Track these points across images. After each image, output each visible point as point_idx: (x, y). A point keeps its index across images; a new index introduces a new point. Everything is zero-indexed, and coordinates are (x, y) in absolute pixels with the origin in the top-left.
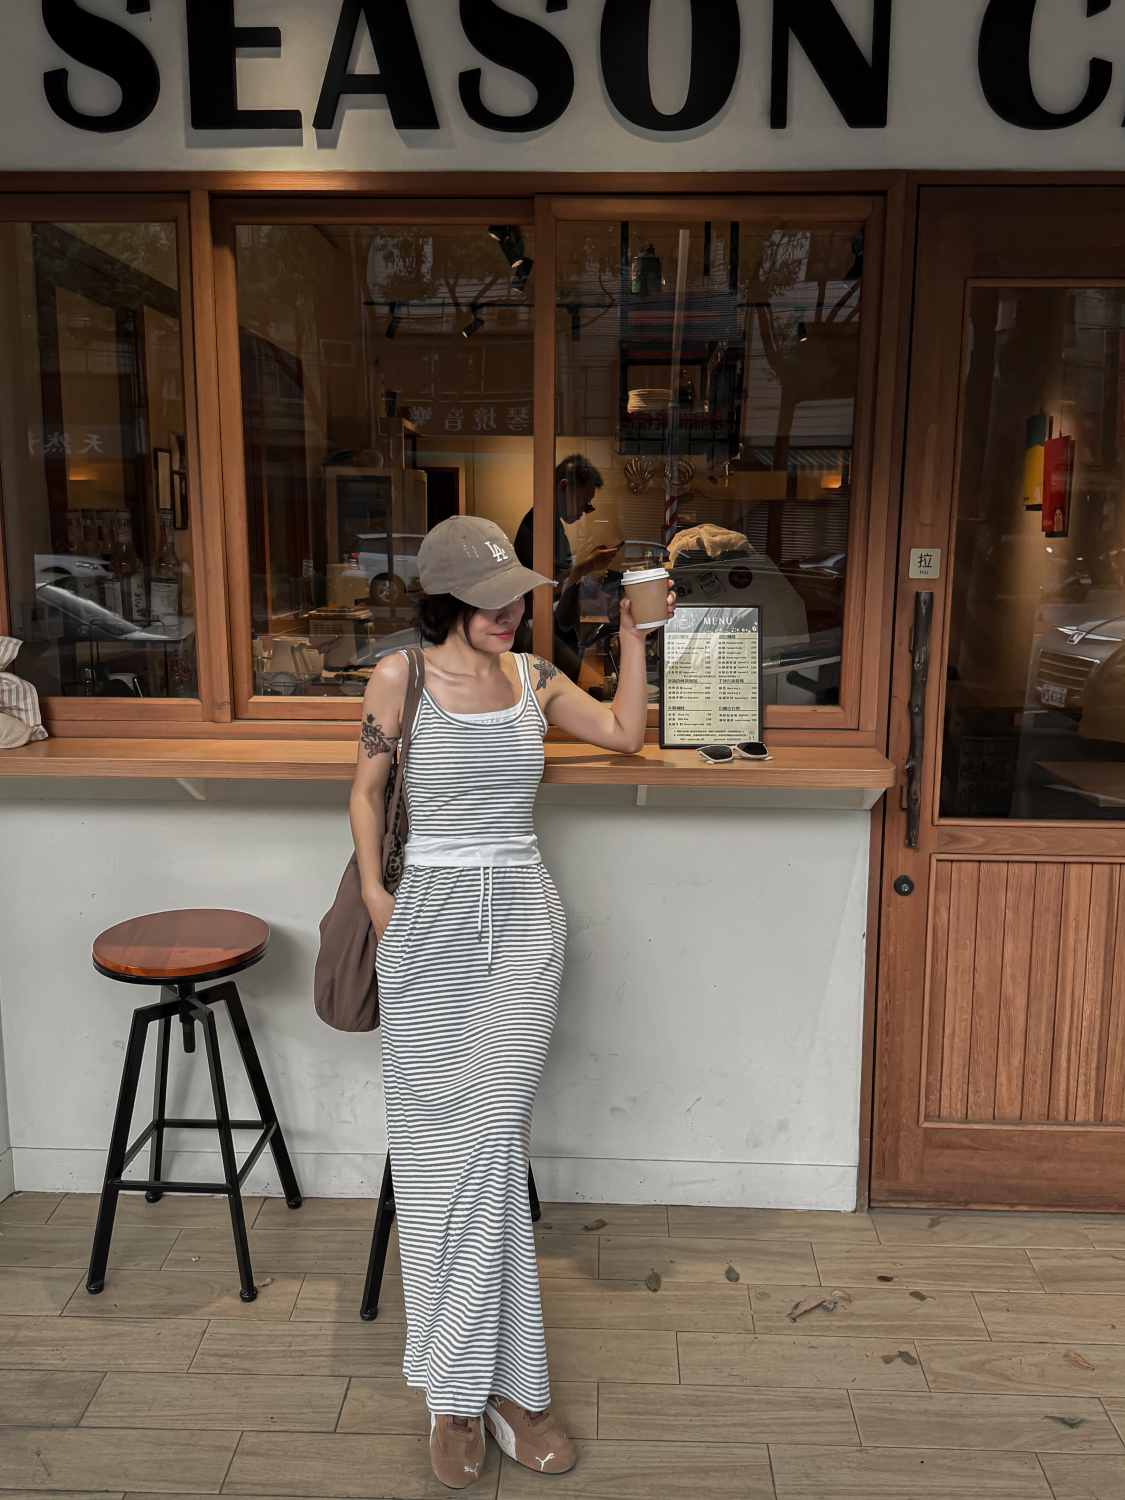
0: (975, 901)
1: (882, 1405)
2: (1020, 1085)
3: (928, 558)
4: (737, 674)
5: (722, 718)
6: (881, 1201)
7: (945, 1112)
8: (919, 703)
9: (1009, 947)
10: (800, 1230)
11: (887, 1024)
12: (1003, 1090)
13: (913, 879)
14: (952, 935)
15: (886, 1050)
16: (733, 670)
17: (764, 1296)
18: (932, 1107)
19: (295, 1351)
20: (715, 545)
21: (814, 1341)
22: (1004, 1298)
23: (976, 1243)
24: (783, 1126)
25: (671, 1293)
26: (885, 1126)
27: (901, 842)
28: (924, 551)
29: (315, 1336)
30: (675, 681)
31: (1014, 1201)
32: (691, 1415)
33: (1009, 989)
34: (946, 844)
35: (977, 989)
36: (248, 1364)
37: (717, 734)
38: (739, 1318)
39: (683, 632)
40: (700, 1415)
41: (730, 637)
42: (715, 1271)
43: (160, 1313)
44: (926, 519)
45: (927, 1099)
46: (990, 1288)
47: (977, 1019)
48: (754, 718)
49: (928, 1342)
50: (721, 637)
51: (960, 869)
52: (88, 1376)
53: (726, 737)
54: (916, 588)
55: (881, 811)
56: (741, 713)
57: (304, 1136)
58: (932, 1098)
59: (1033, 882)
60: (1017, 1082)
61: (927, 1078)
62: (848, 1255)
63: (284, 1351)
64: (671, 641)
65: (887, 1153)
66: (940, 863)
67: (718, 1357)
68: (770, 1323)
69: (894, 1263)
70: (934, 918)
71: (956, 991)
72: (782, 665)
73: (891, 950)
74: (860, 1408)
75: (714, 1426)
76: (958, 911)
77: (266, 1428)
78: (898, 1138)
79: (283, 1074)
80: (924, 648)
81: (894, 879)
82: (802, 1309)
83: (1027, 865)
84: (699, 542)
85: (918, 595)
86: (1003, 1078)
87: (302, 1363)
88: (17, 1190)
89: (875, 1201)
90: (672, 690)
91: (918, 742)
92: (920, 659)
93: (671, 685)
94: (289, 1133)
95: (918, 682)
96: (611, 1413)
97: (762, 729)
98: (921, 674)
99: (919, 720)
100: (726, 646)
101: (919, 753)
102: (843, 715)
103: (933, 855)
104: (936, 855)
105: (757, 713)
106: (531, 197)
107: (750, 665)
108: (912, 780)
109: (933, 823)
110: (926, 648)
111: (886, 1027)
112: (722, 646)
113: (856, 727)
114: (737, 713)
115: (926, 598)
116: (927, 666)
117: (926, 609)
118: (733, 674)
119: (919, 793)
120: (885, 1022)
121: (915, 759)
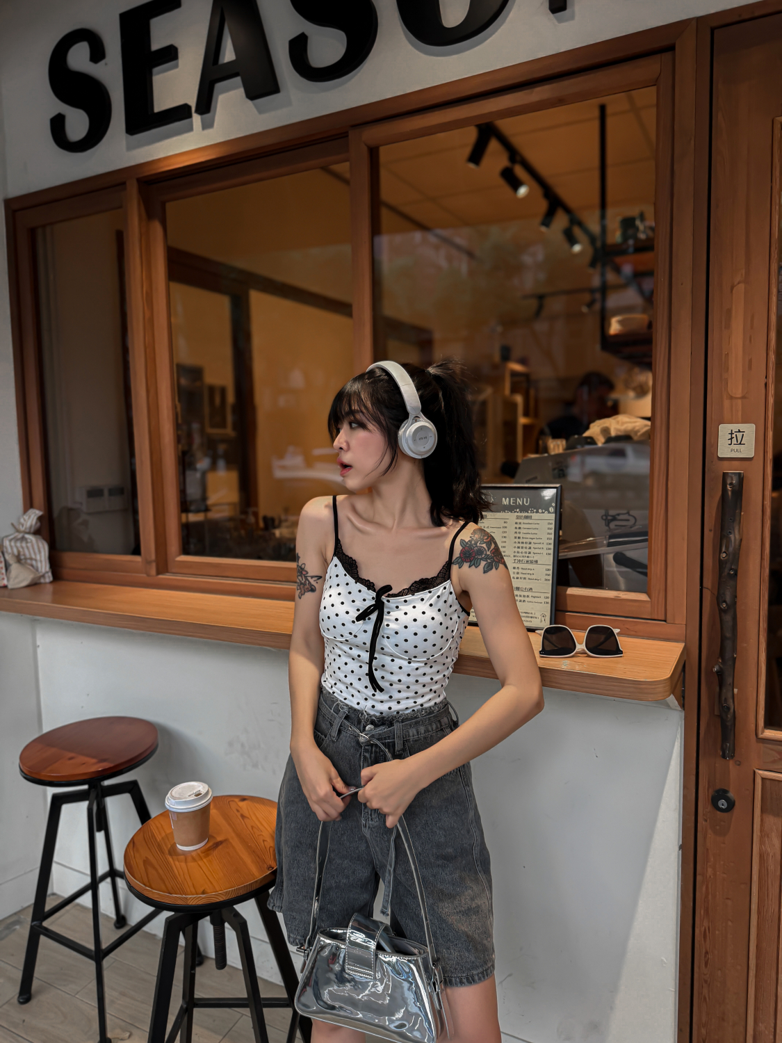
3: (740, 435)
4: (532, 555)
16: (528, 550)
27: (718, 751)
28: (735, 427)
44: (737, 391)
48: (547, 600)
50: (518, 517)
54: (724, 468)
55: (695, 714)
56: (534, 595)
81: (711, 792)
85: (725, 476)
91: (726, 643)
95: (724, 575)
97: (555, 613)
98: (728, 566)
99: (728, 618)
100: (522, 526)
101: (728, 655)
102: (649, 606)
103: (757, 771)
104: (761, 772)
105: (549, 595)
106: (347, 132)
107: (545, 546)
108: (721, 685)
109: (756, 734)
110: (734, 537)
111: (705, 956)
112: (518, 526)
113: (663, 619)
114: (530, 594)
115: (732, 479)
116: (736, 557)
117: (732, 491)
118: (527, 555)
119: (731, 701)
120: (704, 951)
121: (724, 661)
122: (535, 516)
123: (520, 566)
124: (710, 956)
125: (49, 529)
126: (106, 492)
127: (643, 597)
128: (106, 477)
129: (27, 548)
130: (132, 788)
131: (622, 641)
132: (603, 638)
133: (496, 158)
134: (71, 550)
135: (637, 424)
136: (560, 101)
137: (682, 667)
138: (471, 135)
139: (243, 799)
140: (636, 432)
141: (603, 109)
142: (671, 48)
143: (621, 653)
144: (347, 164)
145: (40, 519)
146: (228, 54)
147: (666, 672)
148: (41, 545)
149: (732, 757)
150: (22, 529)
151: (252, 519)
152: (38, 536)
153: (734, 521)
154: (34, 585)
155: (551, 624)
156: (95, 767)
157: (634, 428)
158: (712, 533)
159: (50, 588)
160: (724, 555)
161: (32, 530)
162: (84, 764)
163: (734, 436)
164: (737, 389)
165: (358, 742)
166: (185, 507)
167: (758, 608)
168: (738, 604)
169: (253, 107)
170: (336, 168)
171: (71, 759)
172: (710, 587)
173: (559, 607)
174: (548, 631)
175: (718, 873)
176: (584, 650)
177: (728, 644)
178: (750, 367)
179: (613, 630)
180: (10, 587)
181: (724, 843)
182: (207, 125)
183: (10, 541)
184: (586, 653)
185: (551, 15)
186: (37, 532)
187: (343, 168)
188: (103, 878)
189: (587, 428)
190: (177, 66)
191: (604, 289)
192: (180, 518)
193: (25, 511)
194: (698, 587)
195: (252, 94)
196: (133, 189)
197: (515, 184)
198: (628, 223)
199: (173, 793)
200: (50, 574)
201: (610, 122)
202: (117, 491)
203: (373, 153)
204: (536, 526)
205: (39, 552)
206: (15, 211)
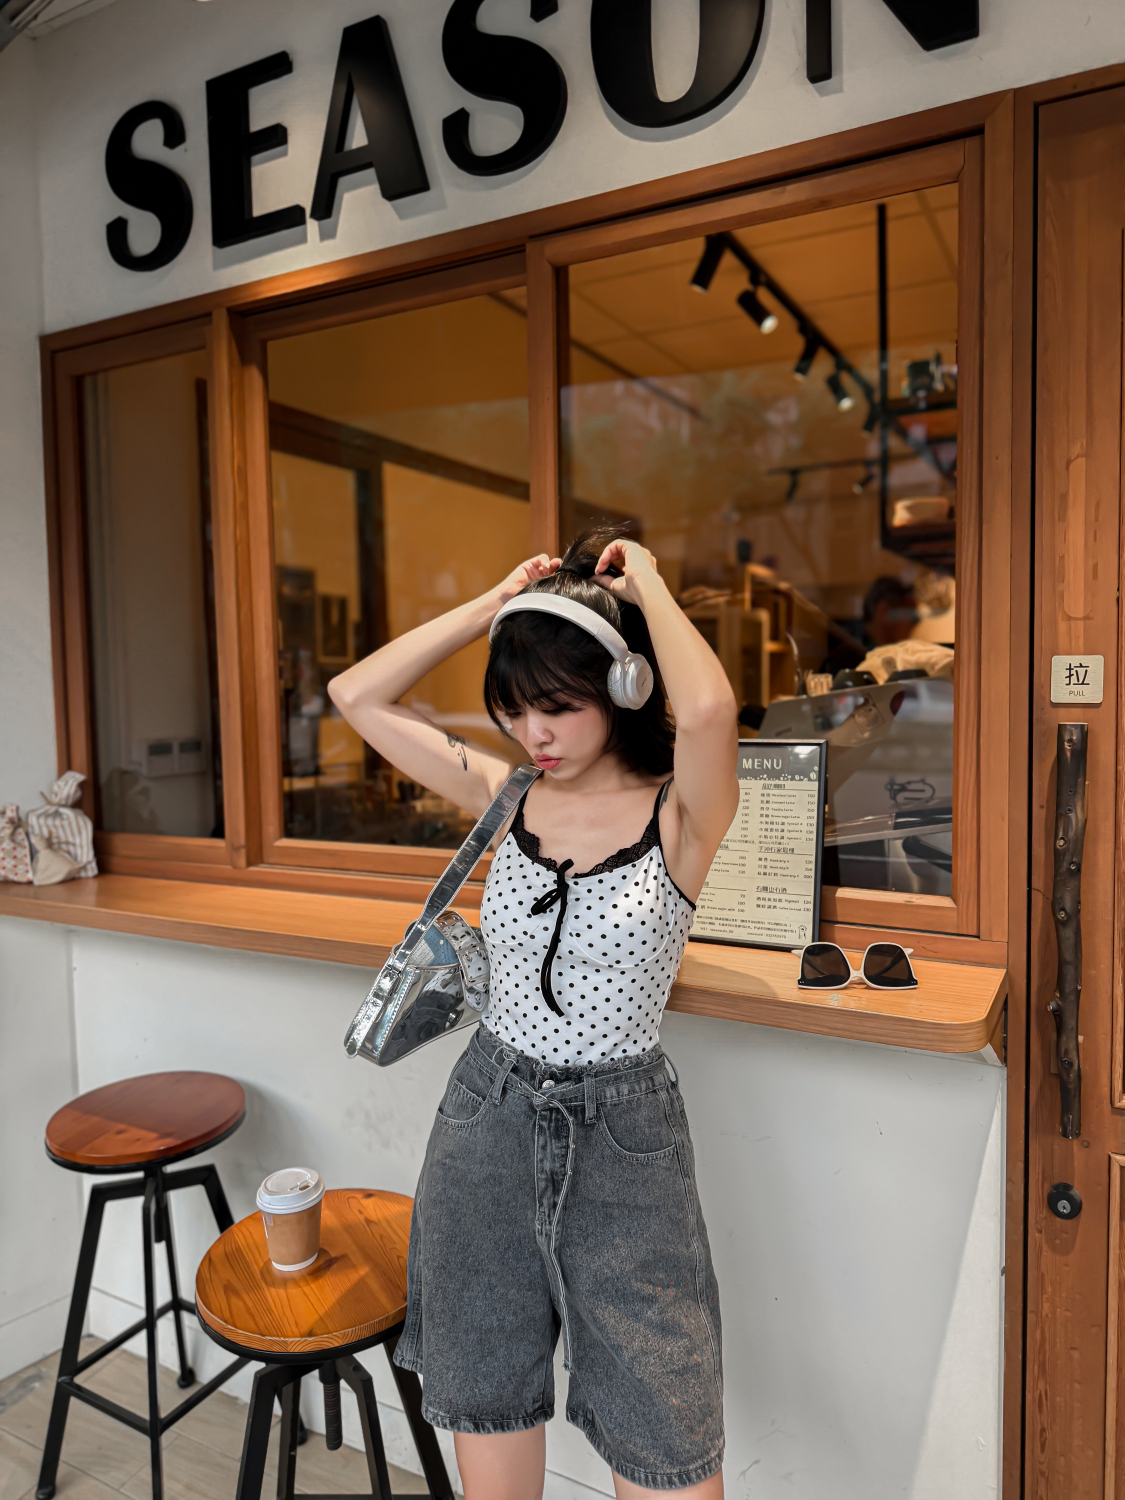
3: (1081, 671)
4: (785, 840)
5: (761, 903)
13: (1076, 1192)
15: (1042, 1474)
16: (779, 834)
28: (1075, 660)
37: (752, 926)
41: (777, 786)
44: (1077, 608)
48: (808, 906)
53: (764, 931)
54: (1060, 717)
55: (1022, 1071)
56: (789, 898)
81: (1047, 1188)
85: (1062, 729)
91: (1070, 968)
95: (1067, 872)
97: (820, 924)
98: (1067, 858)
99: (1068, 933)
100: (771, 799)
101: (1069, 987)
102: (955, 913)
103: (1113, 1156)
104: (1118, 1157)
105: (811, 899)
106: (524, 245)
107: (805, 828)
108: (1060, 1030)
109: (1112, 1103)
110: (1076, 816)
111: (1041, 1435)
112: (765, 799)
113: (975, 933)
114: (783, 897)
115: (1072, 734)
116: (1078, 845)
117: (1072, 752)
118: (779, 840)
119: (1075, 1053)
120: (1039, 1427)
121: (1063, 996)
122: (789, 784)
123: (770, 856)
124: (1048, 1434)
125: (94, 801)
126: (176, 748)
127: (946, 902)
128: (178, 726)
129: (63, 826)
130: (207, 1178)
131: (917, 966)
132: (888, 960)
133: (731, 278)
134: (123, 830)
135: (935, 653)
136: (822, 204)
137: (1003, 1004)
138: (697, 247)
139: (369, 1194)
140: (933, 666)
141: (882, 210)
142: (979, 131)
143: (915, 982)
144: (523, 290)
145: (82, 785)
146: (358, 137)
147: (979, 1008)
148: (81, 823)
149: (1078, 1135)
150: (56, 800)
151: (382, 786)
152: (79, 811)
153: (1074, 794)
154: (72, 880)
155: (813, 941)
156: (157, 1144)
157: (930, 658)
158: (1044, 811)
159: (93, 886)
160: (1062, 842)
161: (70, 802)
162: (139, 1140)
163: (1073, 672)
164: (1076, 604)
165: (531, 1107)
166: (287, 769)
167: (1111, 919)
168: (1083, 913)
169: (391, 209)
170: (509, 293)
171: (120, 1132)
172: (1041, 889)
173: (824, 917)
174: (810, 951)
175: (1058, 1310)
176: (862, 979)
177: (1069, 971)
178: (1095, 576)
179: (904, 950)
180: (36, 883)
181: (1067, 1265)
182: (327, 235)
183: (39, 817)
184: (865, 984)
185: (810, 86)
186: (77, 805)
187: (518, 294)
188: (163, 1311)
189: (862, 658)
190: (285, 154)
191: (885, 461)
192: (281, 785)
193: (61, 774)
194: (1025, 888)
195: (391, 192)
196: (221, 323)
197: (758, 314)
198: (919, 369)
199: (269, 1185)
200: (94, 865)
201: (892, 228)
202: (191, 746)
203: (560, 273)
204: (792, 799)
205: (79, 833)
206: (54, 353)
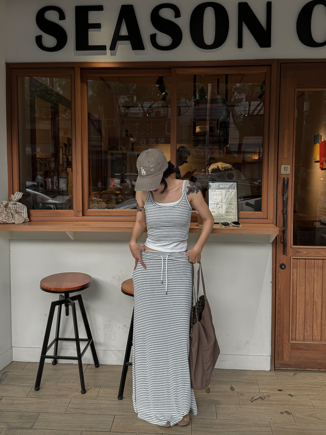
0: (305, 271)
1: (281, 426)
2: (320, 329)
3: (286, 168)
4: (231, 202)
5: (226, 215)
6: (278, 367)
7: (297, 338)
8: (286, 210)
9: (316, 286)
10: (253, 376)
11: (279, 310)
12: (315, 331)
13: (285, 264)
14: (298, 282)
15: (279, 318)
16: (229, 201)
17: (242, 395)
18: (293, 337)
19: (98, 408)
20: (222, 168)
21: (259, 408)
22: (318, 397)
23: (308, 380)
24: (247, 342)
25: (214, 394)
26: (279, 343)
27: (282, 253)
28: (285, 166)
29: (104, 404)
30: (212, 204)
31: (320, 368)
32: (221, 429)
33: (316, 299)
34: (295, 254)
35: (306, 299)
36: (83, 411)
37: (225, 219)
38: (235, 401)
39: (214, 189)
40: (223, 428)
41: (228, 191)
42: (227, 387)
43: (56, 397)
44: (286, 157)
45: (292, 334)
46: (314, 393)
47: (306, 308)
48: (236, 215)
49: (294, 409)
50: (226, 191)
51: (300, 262)
52: (34, 414)
53: (228, 220)
54: (283, 176)
55: (275, 243)
56: (232, 213)
57: (100, 344)
58: (293, 334)
59: (322, 266)
60: (319, 328)
61: (292, 327)
62: (268, 383)
63: (94, 408)
64: (211, 192)
65: (280, 351)
66: (293, 260)
67: (229, 412)
68: (245, 403)
69: (283, 386)
70: (293, 276)
71: (300, 300)
72: (244, 200)
73: (280, 287)
74: (274, 427)
75: (228, 432)
76: (300, 274)
77: (89, 430)
78: (283, 346)
79: (94, 324)
80: (286, 194)
81: (280, 264)
82: (254, 399)
83: (320, 260)
84: (218, 167)
85: (284, 178)
86: (315, 327)
87: (100, 411)
88: (13, 361)
89: (276, 367)
90: (211, 207)
91: (286, 222)
92: (285, 197)
93: (211, 205)
94: (96, 343)
95: (285, 204)
96: (196, 427)
97: (238, 218)
98: (286, 202)
99: (286, 215)
104: (292, 257)
105: (237, 213)
106: (170, 68)
107: (234, 199)
108: (284, 233)
109: (291, 247)
112: (226, 193)
113: (267, 218)
115: (286, 179)
117: (287, 182)
122: (230, 190)
123: (228, 205)
142: (271, 65)
146: (124, 33)
148: (24, 206)
149: (286, 254)
150: (16, 200)
153: (287, 190)
160: (285, 199)
167: (291, 213)
169: (133, 52)
178: (289, 151)
180: (16, 223)
181: (283, 278)
185: (238, 49)
194: (276, 209)
200: (28, 218)
205: (24, 210)
206: (11, 69)
